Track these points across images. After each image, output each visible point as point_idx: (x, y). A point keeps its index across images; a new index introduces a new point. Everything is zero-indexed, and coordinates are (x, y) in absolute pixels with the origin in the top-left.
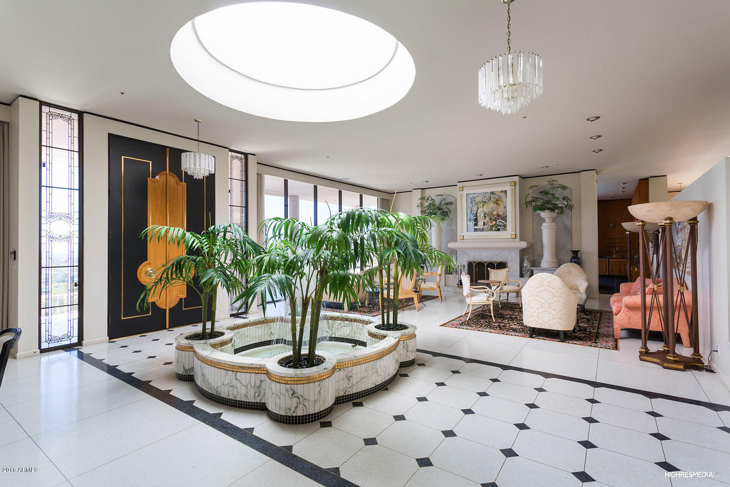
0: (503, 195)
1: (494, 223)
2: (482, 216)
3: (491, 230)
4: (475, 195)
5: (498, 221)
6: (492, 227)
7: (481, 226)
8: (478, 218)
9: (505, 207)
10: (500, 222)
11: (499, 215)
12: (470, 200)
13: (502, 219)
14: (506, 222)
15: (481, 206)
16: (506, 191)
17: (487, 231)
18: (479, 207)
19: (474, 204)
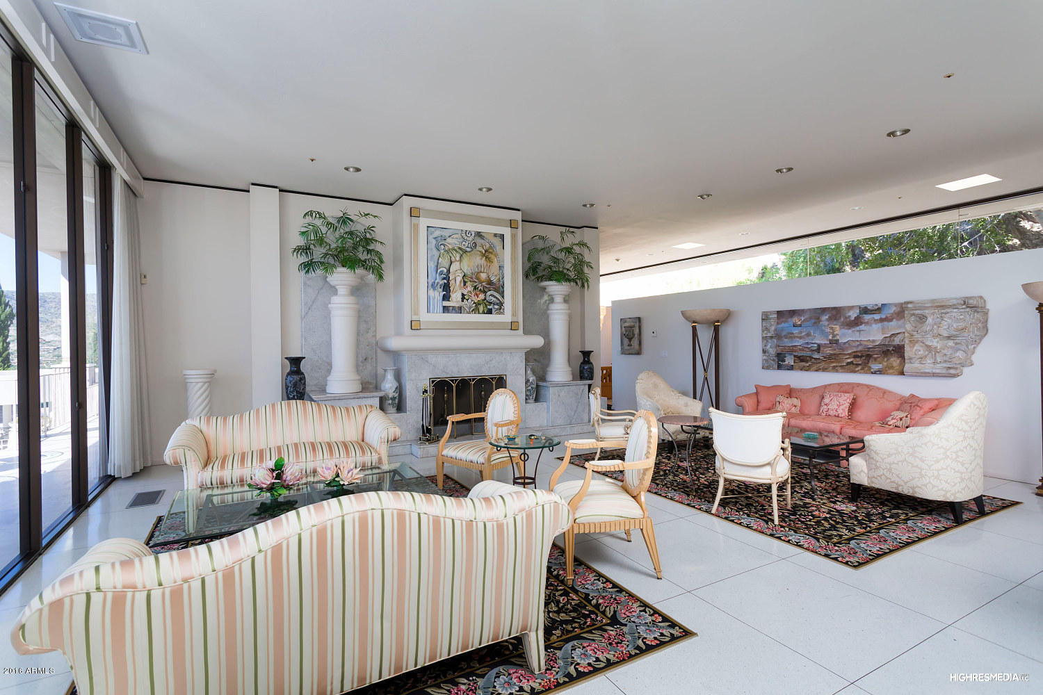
0: (497, 241)
1: (482, 296)
2: (459, 279)
3: (476, 311)
4: (446, 233)
5: (489, 293)
6: (477, 304)
7: (457, 302)
8: (452, 283)
9: (501, 267)
10: (491, 295)
11: (490, 283)
12: (434, 242)
13: (496, 290)
14: (503, 297)
15: (458, 258)
16: (502, 237)
17: (469, 313)
18: (453, 259)
19: (442, 251)
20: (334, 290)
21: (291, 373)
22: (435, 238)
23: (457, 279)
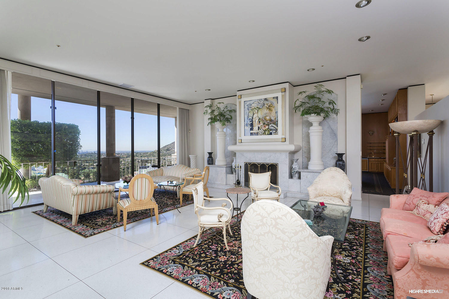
0: (274, 101)
1: (267, 127)
2: (257, 121)
3: (264, 134)
4: (252, 102)
5: (270, 125)
6: (265, 131)
7: (256, 130)
8: (254, 123)
9: (276, 112)
10: (271, 126)
11: (271, 120)
12: (247, 107)
13: (274, 124)
14: (277, 126)
15: (256, 112)
16: (277, 98)
17: (261, 135)
18: (254, 112)
19: (250, 110)
21: (209, 157)
22: (247, 105)
23: (256, 121)
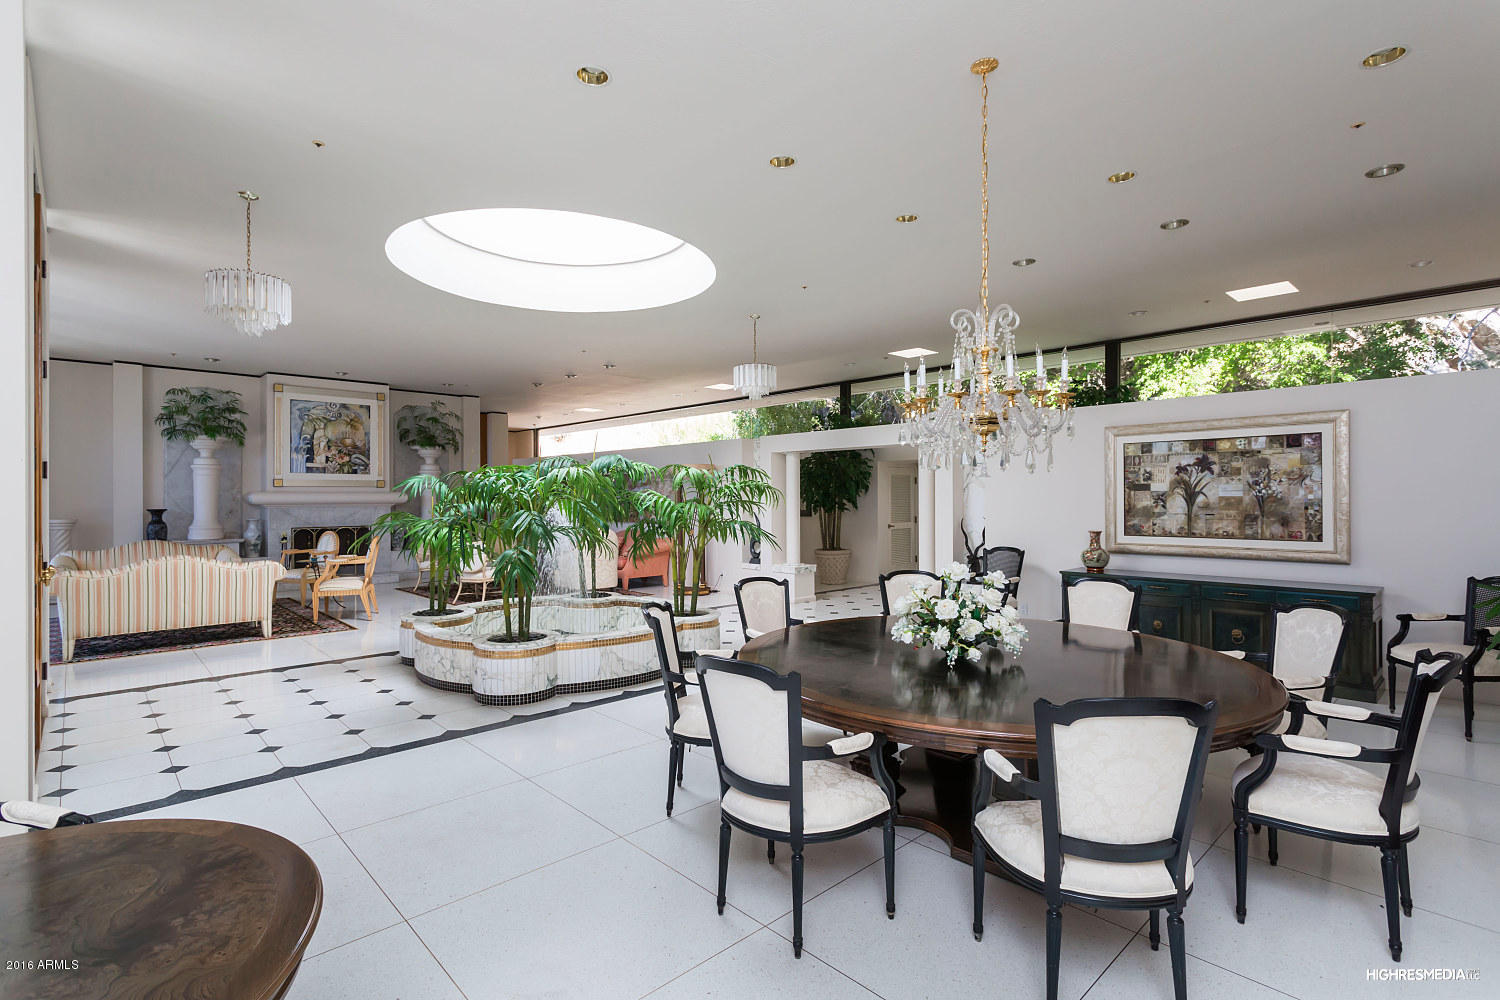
0: (363, 412)
1: (347, 459)
2: (323, 444)
3: (341, 470)
4: (311, 405)
5: (354, 456)
6: (342, 465)
7: (321, 463)
8: (316, 447)
9: (367, 434)
10: (357, 458)
11: (355, 447)
12: (298, 413)
13: (361, 454)
14: (369, 459)
15: (322, 426)
16: (368, 408)
17: (333, 473)
18: (317, 427)
19: (306, 421)
20: (197, 453)
21: (153, 523)
22: (298, 410)
23: (320, 444)
